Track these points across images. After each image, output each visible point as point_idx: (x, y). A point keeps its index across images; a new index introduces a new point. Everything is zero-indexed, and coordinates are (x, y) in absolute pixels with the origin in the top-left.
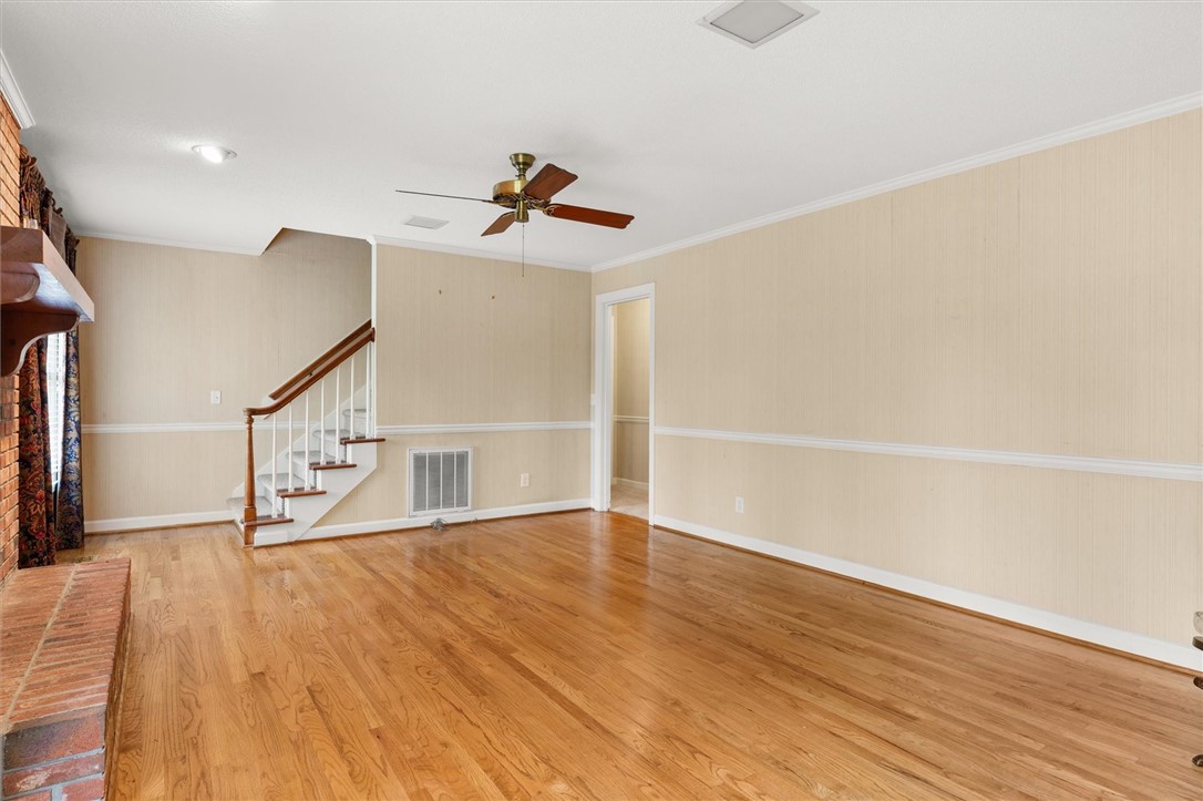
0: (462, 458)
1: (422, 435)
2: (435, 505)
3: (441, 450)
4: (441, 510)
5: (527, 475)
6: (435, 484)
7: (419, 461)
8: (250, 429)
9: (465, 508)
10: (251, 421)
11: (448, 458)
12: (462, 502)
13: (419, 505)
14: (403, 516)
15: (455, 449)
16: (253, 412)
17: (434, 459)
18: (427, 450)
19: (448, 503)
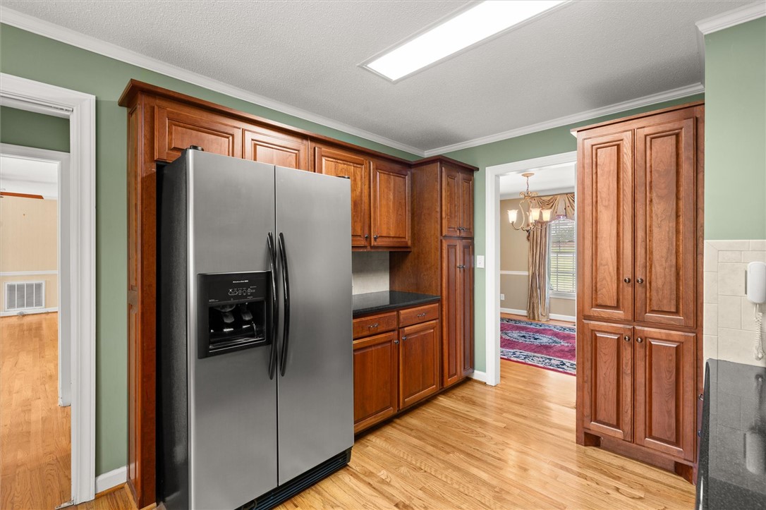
0: (39, 286)
1: (14, 276)
2: (23, 306)
3: (25, 282)
4: (25, 308)
6: (21, 297)
7: (11, 288)
9: (41, 307)
11: (30, 286)
12: (39, 304)
13: (11, 306)
14: (3, 311)
15: (34, 282)
17: (21, 287)
18: (16, 283)
19: (30, 304)
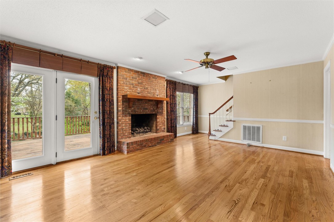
0: (258, 128)
1: (246, 121)
3: (251, 125)
4: (251, 141)
5: (286, 137)
6: (249, 134)
7: (245, 127)
8: (210, 117)
9: (260, 142)
10: (210, 115)
11: (254, 128)
12: (258, 140)
13: (245, 138)
14: (240, 140)
15: (256, 125)
16: (210, 114)
17: (249, 127)
18: (247, 125)
19: (253, 139)
